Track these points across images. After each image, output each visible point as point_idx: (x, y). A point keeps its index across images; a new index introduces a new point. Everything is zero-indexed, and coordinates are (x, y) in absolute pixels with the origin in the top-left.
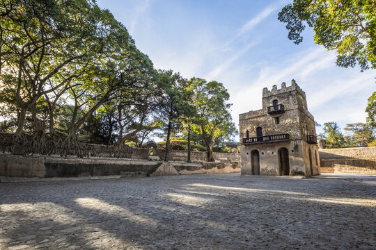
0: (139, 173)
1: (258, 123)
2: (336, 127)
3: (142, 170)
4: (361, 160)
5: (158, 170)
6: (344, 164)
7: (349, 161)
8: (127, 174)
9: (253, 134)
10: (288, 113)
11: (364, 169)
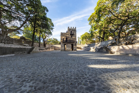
0: (24, 52)
1: (67, 36)
3: (25, 51)
5: (33, 50)
8: (18, 53)
9: (65, 39)
10: (74, 35)
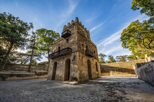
2: (112, 57)
4: (123, 69)
6: (115, 71)
7: (117, 69)
10: (72, 36)
11: (125, 73)
